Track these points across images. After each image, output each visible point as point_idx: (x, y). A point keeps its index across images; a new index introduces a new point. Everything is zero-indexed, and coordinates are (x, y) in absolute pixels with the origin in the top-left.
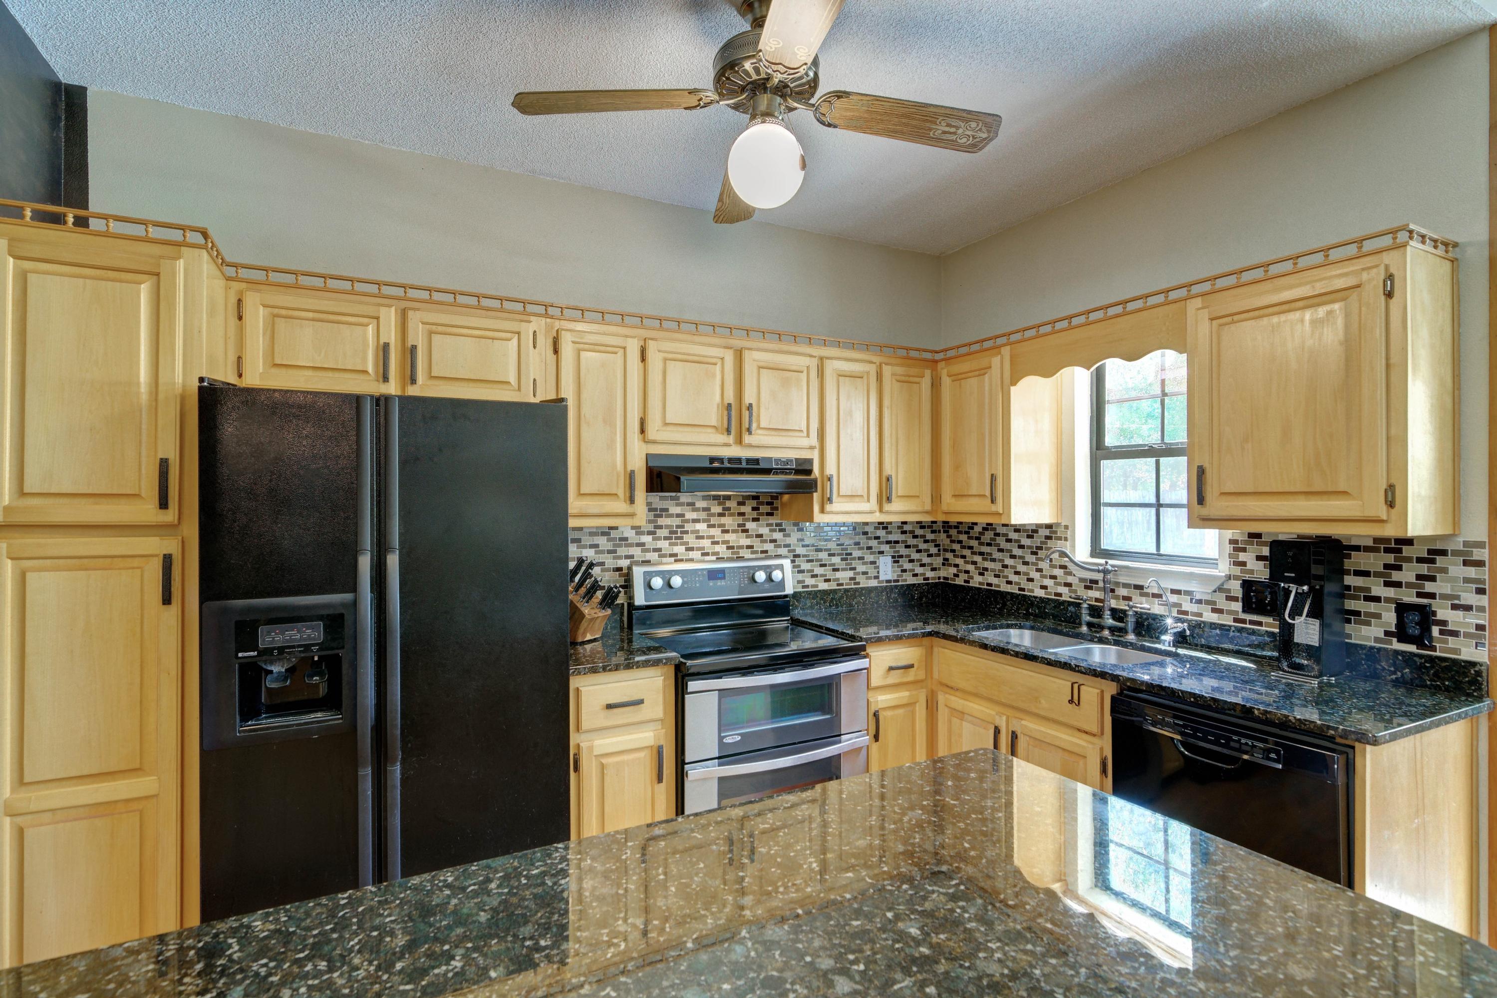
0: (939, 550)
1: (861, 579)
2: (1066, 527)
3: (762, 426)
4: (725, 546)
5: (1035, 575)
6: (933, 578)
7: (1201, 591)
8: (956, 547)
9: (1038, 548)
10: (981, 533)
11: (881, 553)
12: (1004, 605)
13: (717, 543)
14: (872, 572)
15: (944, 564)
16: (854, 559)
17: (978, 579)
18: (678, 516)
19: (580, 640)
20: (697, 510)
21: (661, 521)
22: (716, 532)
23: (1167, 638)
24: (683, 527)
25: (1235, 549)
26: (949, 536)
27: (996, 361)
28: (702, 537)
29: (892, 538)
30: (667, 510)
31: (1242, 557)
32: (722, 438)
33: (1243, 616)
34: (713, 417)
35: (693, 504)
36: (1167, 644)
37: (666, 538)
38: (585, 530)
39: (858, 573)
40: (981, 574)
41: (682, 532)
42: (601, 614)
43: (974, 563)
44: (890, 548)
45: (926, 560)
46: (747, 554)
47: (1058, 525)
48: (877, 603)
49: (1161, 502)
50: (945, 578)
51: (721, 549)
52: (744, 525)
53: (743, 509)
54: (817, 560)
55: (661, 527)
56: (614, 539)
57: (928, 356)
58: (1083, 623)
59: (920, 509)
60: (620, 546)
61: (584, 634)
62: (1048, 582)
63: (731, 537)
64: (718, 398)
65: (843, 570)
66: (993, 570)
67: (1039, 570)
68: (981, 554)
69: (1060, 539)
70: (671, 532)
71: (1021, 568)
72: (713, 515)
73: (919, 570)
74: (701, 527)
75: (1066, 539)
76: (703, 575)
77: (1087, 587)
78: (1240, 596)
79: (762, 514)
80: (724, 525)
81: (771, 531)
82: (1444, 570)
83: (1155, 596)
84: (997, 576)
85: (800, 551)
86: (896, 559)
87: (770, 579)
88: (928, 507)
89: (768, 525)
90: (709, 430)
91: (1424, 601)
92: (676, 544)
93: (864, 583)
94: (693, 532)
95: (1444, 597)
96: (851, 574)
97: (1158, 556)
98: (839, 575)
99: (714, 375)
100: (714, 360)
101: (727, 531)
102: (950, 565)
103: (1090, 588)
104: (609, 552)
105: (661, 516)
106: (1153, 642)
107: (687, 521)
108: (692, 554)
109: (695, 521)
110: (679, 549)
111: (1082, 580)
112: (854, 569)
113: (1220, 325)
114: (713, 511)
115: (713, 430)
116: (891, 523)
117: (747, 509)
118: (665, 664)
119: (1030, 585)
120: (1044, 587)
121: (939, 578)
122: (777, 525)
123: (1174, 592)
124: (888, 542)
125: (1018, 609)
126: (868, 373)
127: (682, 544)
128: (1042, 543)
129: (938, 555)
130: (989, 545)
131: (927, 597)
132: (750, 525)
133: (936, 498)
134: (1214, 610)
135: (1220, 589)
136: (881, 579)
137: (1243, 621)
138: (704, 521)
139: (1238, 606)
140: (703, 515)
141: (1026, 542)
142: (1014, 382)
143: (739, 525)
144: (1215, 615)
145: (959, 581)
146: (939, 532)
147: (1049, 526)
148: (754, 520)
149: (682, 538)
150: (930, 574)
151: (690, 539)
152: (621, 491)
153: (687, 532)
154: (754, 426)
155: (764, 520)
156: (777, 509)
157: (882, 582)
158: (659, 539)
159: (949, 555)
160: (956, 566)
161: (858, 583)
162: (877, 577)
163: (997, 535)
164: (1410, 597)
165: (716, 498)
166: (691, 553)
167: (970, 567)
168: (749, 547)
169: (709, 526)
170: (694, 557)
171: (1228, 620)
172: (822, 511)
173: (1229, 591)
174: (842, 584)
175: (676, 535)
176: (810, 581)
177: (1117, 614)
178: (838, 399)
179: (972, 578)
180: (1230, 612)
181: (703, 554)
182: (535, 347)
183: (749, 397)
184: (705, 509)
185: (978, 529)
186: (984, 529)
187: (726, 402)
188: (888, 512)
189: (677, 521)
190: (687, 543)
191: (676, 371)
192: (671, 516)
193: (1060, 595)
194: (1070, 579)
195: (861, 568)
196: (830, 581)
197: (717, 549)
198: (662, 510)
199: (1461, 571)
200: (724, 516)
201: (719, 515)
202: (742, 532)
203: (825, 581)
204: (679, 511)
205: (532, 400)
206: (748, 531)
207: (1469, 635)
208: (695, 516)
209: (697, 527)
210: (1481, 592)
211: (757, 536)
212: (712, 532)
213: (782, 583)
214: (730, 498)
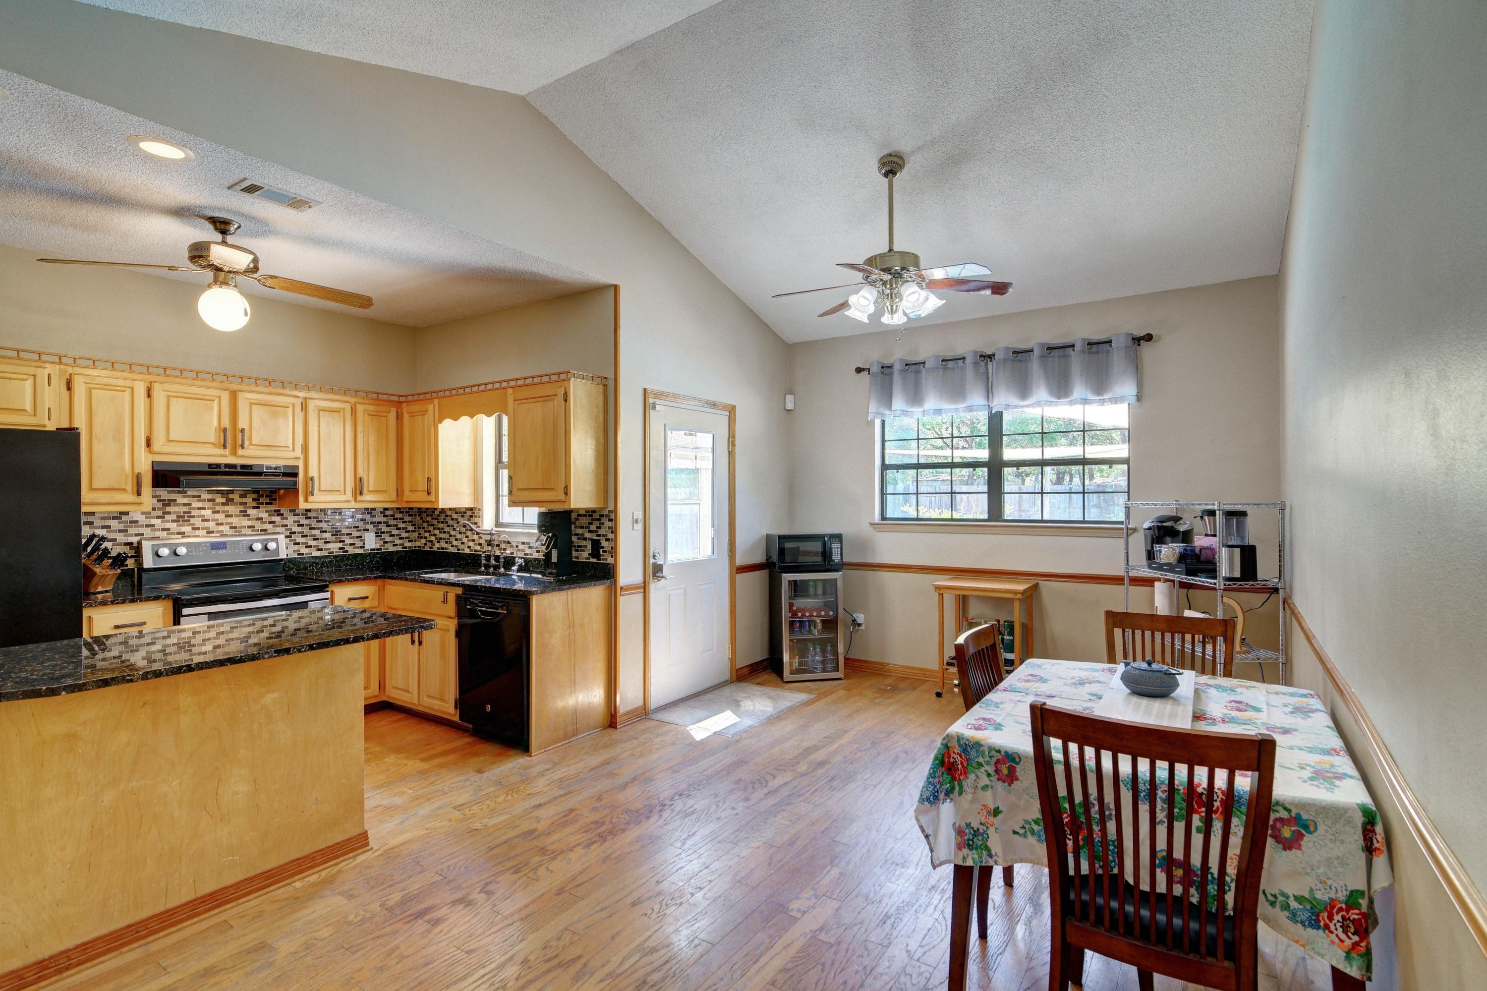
0: (415, 528)
1: (349, 548)
2: (479, 510)
3: (253, 443)
4: (228, 526)
5: (465, 540)
6: (409, 547)
7: (529, 541)
8: (425, 525)
9: (466, 522)
10: (439, 516)
11: (367, 530)
12: (448, 559)
13: (221, 524)
14: (358, 543)
15: (418, 537)
16: (343, 534)
17: (437, 545)
18: (185, 505)
19: (92, 591)
20: (204, 500)
21: (168, 509)
22: (221, 517)
23: (515, 567)
24: (190, 512)
26: (421, 518)
27: (431, 407)
28: (207, 520)
29: (375, 520)
30: (175, 501)
32: (221, 451)
34: (212, 436)
35: (199, 496)
36: (514, 570)
37: (173, 521)
38: (97, 515)
39: (347, 545)
40: (439, 542)
41: (189, 516)
42: (110, 573)
43: (435, 535)
44: (374, 527)
45: (404, 535)
46: (249, 532)
47: (476, 508)
48: (361, 564)
50: (419, 547)
51: (225, 529)
52: (246, 511)
53: (244, 500)
54: (311, 536)
56: (125, 521)
57: (396, 398)
58: (482, 564)
59: (387, 499)
60: (131, 526)
61: (96, 586)
62: (471, 544)
63: (234, 521)
64: (215, 423)
65: (333, 542)
66: (445, 539)
67: (467, 537)
68: (439, 528)
69: (476, 517)
70: (179, 516)
71: (459, 536)
72: (218, 504)
73: (398, 542)
74: (207, 513)
75: (483, 516)
76: (206, 546)
79: (262, 504)
80: (227, 511)
81: (270, 515)
82: (603, 524)
83: (514, 545)
84: (447, 542)
85: (296, 529)
86: (378, 534)
87: (266, 548)
88: (394, 497)
89: (267, 511)
90: (208, 445)
91: (598, 538)
92: (183, 525)
93: (351, 551)
94: (199, 516)
95: (603, 535)
96: (341, 545)
98: (329, 546)
99: (212, 408)
100: (212, 398)
101: (230, 516)
102: (422, 538)
103: (487, 544)
104: (120, 530)
105: (169, 505)
106: (510, 570)
107: (194, 509)
109: (201, 508)
110: (186, 528)
111: (486, 541)
112: (344, 541)
115: (212, 446)
116: (374, 509)
117: (249, 500)
118: (164, 599)
119: (463, 547)
120: (469, 547)
121: (415, 547)
122: (275, 511)
123: (521, 542)
124: (372, 523)
126: (344, 409)
127: (189, 525)
129: (414, 531)
130: (443, 522)
131: (404, 559)
132: (250, 511)
133: (399, 492)
136: (366, 547)
138: (209, 508)
140: (208, 504)
141: (460, 519)
142: (440, 422)
143: (241, 511)
145: (427, 548)
146: (416, 515)
147: (471, 509)
148: (254, 508)
149: (189, 520)
150: (409, 544)
151: (197, 522)
152: (130, 486)
153: (194, 517)
154: (246, 443)
155: (263, 508)
156: (275, 500)
157: (368, 550)
158: (167, 521)
159: (422, 531)
160: (425, 538)
161: (347, 551)
162: (362, 547)
163: (447, 516)
164: (595, 537)
165: (219, 492)
166: (197, 531)
167: (433, 538)
168: (249, 527)
169: (213, 512)
170: (200, 534)
172: (306, 500)
174: (332, 552)
175: (183, 518)
176: (304, 550)
177: (497, 558)
178: (319, 426)
179: (434, 545)
181: (208, 532)
182: (49, 385)
183: (242, 423)
184: (209, 500)
185: (437, 513)
186: (440, 512)
187: (223, 426)
188: (360, 502)
189: (186, 509)
190: (194, 524)
191: (178, 406)
192: (179, 505)
193: (474, 550)
194: (480, 540)
195: (348, 541)
196: (321, 550)
197: (221, 528)
198: (169, 500)
199: (608, 524)
200: (228, 504)
201: (223, 504)
202: (244, 516)
203: (318, 550)
204: (186, 501)
205: (47, 422)
206: (249, 515)
207: (610, 552)
208: (201, 505)
209: (203, 512)
210: (612, 532)
211: (258, 519)
212: (216, 516)
213: (277, 550)
214: (232, 492)
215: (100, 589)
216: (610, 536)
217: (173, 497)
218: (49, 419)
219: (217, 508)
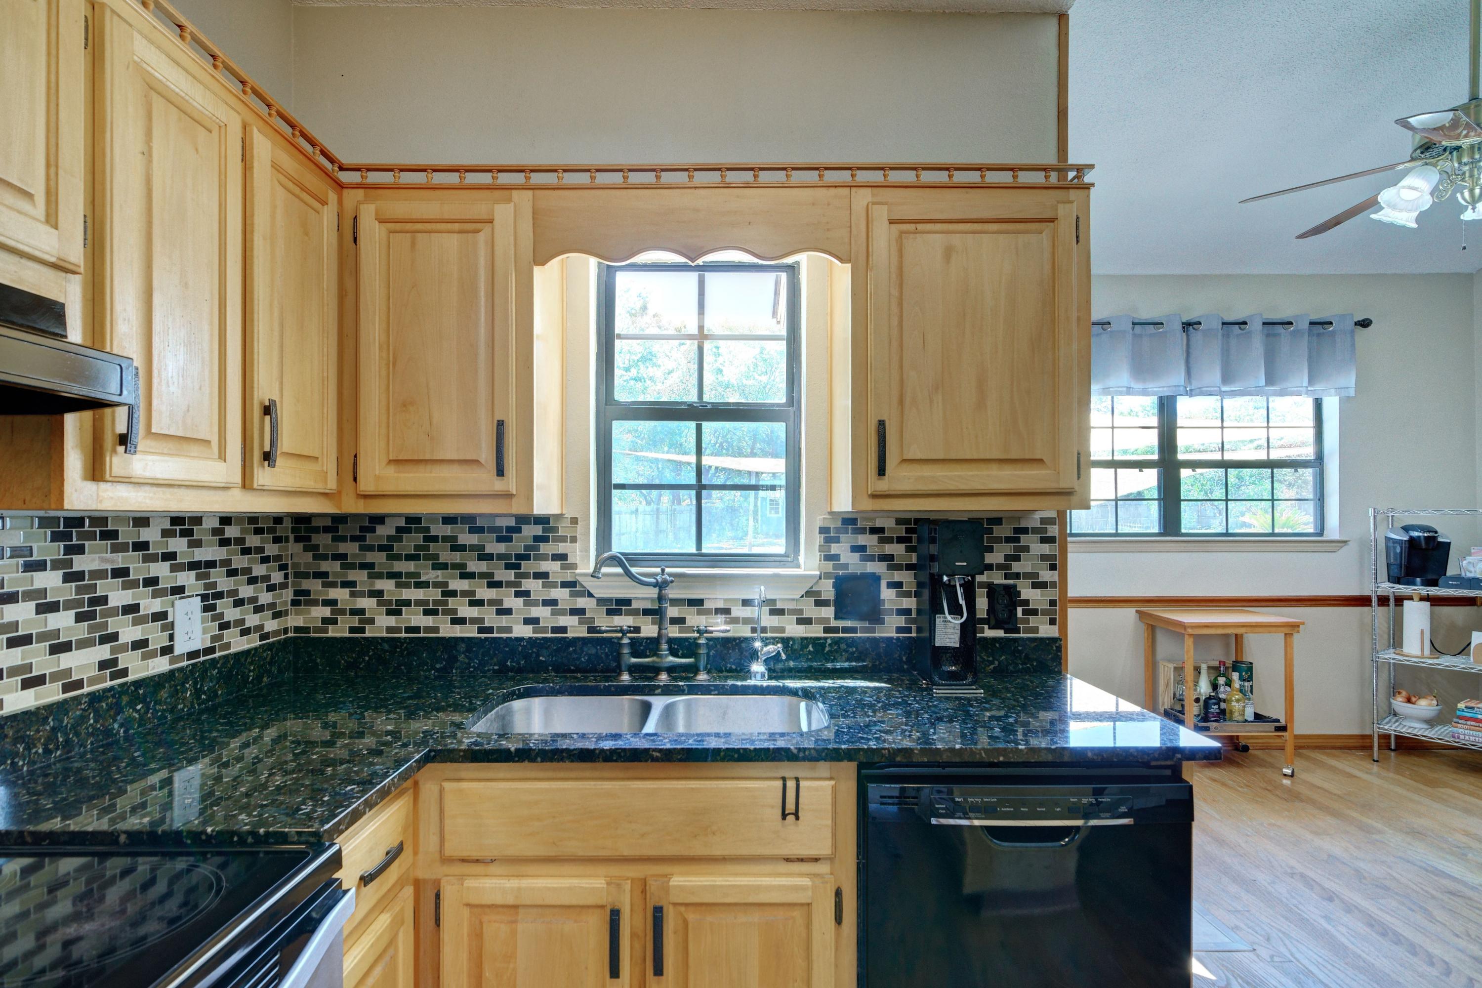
0: (286, 576)
1: (126, 660)
2: (574, 521)
5: (511, 601)
6: (280, 633)
7: (784, 596)
9: (520, 557)
10: (394, 537)
11: (179, 591)
12: (453, 660)
14: (157, 637)
15: (295, 603)
16: (114, 612)
17: (386, 621)
23: (758, 668)
25: (829, 540)
26: (312, 546)
27: (500, 212)
29: (202, 554)
31: (835, 549)
33: (833, 623)
36: (759, 677)
39: (122, 648)
40: (393, 612)
43: (374, 593)
44: (198, 577)
45: (265, 598)
47: (559, 517)
48: (172, 711)
49: (704, 482)
50: (297, 629)
58: (623, 668)
59: (319, 486)
62: (541, 612)
65: (83, 644)
66: (421, 602)
67: (521, 593)
68: (391, 575)
69: (563, 539)
71: (484, 593)
73: (252, 620)
75: (574, 540)
77: (610, 612)
78: (832, 598)
82: (1027, 549)
83: (718, 611)
84: (430, 612)
86: (209, 601)
91: (1011, 582)
93: (139, 668)
95: (1027, 576)
96: (104, 652)
97: (700, 558)
98: (66, 660)
102: (314, 603)
103: (617, 612)
106: (745, 679)
111: (601, 601)
112: (114, 637)
113: (902, 232)
119: (504, 620)
120: (528, 621)
121: (286, 631)
123: (746, 603)
124: (194, 566)
125: (482, 664)
128: (527, 548)
129: (284, 586)
130: (412, 557)
131: (269, 672)
133: (345, 465)
134: (800, 621)
135: (809, 593)
136: (177, 651)
137: (835, 630)
139: (828, 612)
141: (495, 548)
142: (542, 261)
144: (802, 628)
145: (340, 631)
146: (287, 540)
147: (542, 520)
150: (271, 625)
157: (181, 657)
159: (313, 584)
160: (332, 603)
161: (124, 672)
162: (167, 650)
163: (431, 537)
164: (998, 579)
167: (367, 603)
171: (816, 631)
172: (97, 471)
173: (819, 593)
174: (79, 684)
179: (371, 621)
180: (820, 621)
185: (384, 531)
186: (399, 530)
193: (564, 629)
194: (581, 602)
195: (129, 633)
196: (39, 681)
199: (1038, 549)
203: (27, 684)
207: (1045, 612)
210: (1053, 567)
216: (1046, 575)
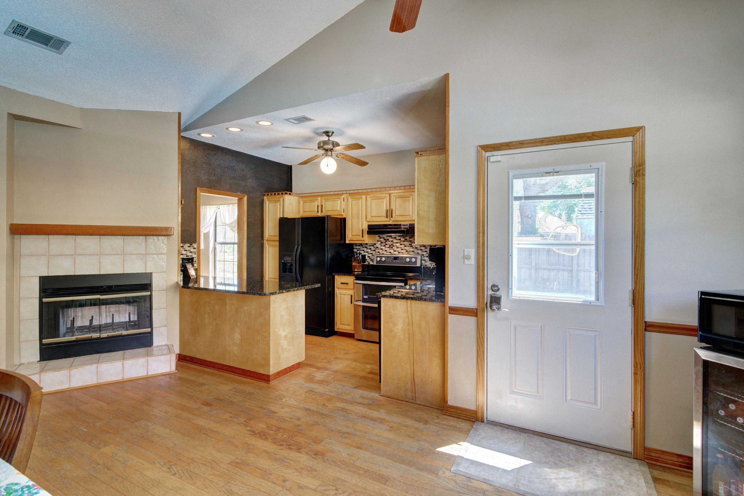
3: (396, 215)
13: (403, 249)
18: (392, 241)
20: (397, 240)
21: (387, 243)
22: (402, 246)
24: (393, 244)
28: (398, 248)
30: (388, 240)
32: (386, 219)
34: (384, 213)
35: (395, 238)
37: (388, 248)
38: (368, 245)
41: (393, 246)
46: (412, 253)
52: (411, 244)
55: (387, 244)
56: (375, 247)
60: (376, 249)
63: (407, 248)
70: (390, 246)
72: (402, 241)
74: (398, 245)
80: (405, 244)
87: (411, 261)
92: (391, 249)
94: (396, 246)
99: (384, 202)
100: (384, 198)
101: (406, 246)
104: (374, 251)
105: (387, 241)
107: (394, 243)
108: (395, 253)
109: (397, 243)
110: (392, 251)
114: (402, 240)
115: (384, 217)
127: (393, 249)
138: (399, 243)
140: (399, 241)
143: (410, 244)
149: (392, 248)
151: (395, 248)
152: (361, 235)
153: (394, 246)
154: (394, 215)
158: (386, 248)
168: (413, 251)
175: (391, 247)
181: (399, 253)
182: (344, 201)
183: (393, 207)
184: (399, 239)
187: (387, 209)
190: (394, 249)
191: (374, 203)
192: (390, 241)
197: (403, 251)
198: (387, 240)
200: (405, 241)
201: (404, 241)
202: (411, 246)
204: (392, 240)
205: (343, 213)
206: (412, 246)
208: (396, 241)
209: (397, 244)
211: (416, 248)
212: (401, 246)
213: (415, 262)
214: (406, 236)
215: (356, 270)
217: (388, 238)
218: (344, 212)
219: (402, 243)
